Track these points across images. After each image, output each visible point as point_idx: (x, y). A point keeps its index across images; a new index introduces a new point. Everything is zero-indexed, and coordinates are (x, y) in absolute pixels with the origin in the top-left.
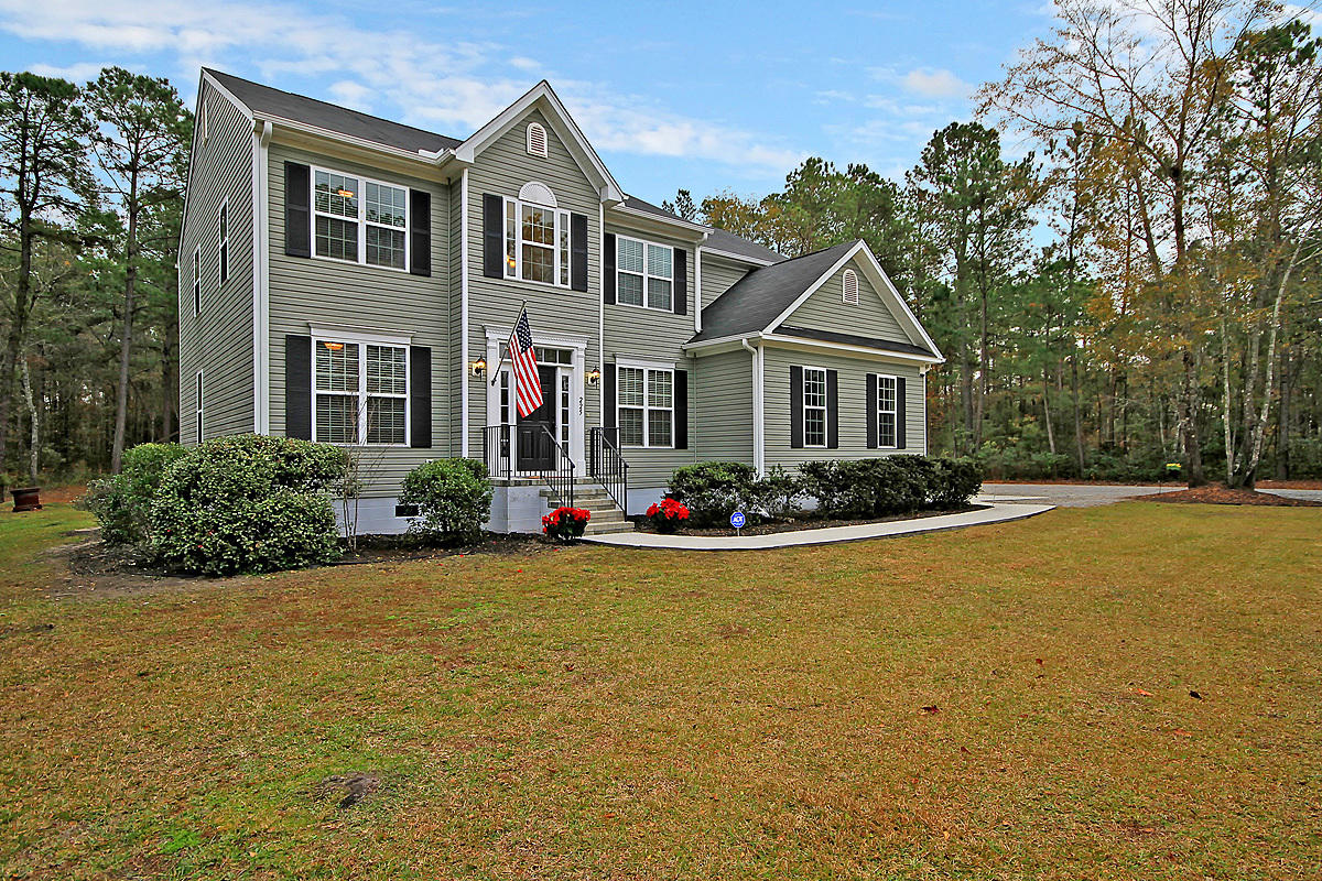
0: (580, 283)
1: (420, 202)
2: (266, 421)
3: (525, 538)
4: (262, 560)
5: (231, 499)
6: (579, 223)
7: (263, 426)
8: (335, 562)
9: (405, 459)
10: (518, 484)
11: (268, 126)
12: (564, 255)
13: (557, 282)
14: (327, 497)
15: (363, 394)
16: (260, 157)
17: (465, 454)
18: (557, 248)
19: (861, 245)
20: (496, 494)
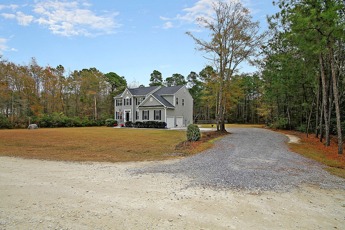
2: (115, 118)
12: (129, 102)
13: (129, 105)
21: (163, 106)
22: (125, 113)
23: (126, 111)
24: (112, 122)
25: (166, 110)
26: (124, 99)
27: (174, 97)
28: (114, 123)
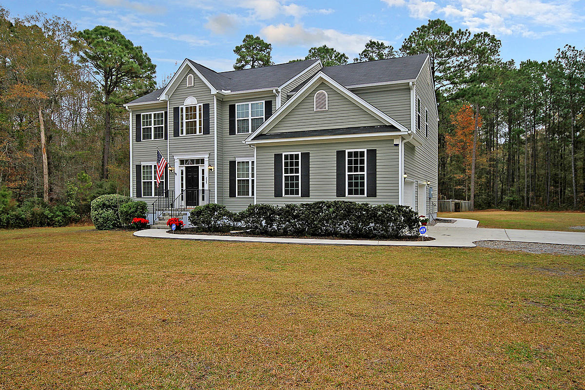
0: (207, 131)
2: (132, 190)
6: (206, 107)
12: (200, 122)
13: (198, 133)
15: (153, 181)
16: (131, 115)
18: (198, 120)
21: (392, 128)
22: (178, 169)
23: (182, 162)
24: (123, 208)
25: (401, 148)
26: (176, 110)
27: (413, 93)
28: (132, 215)
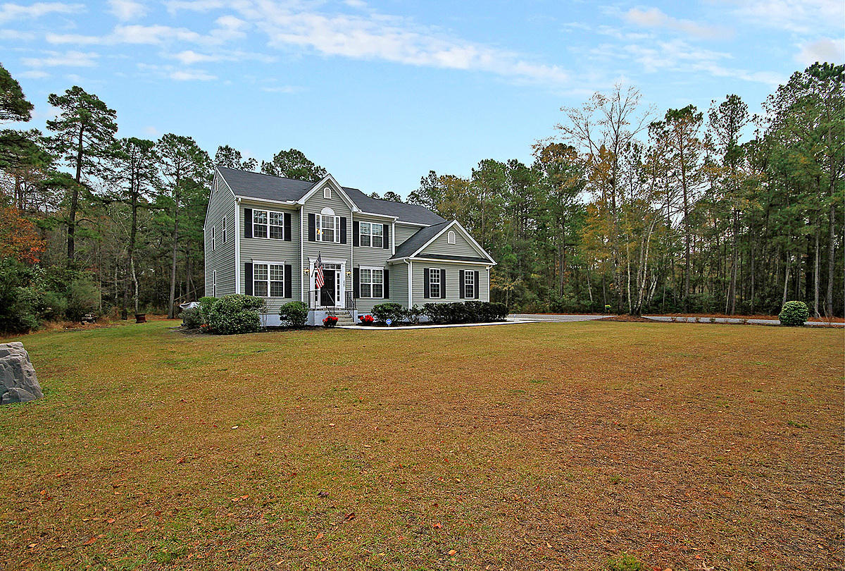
0: (343, 240)
1: (288, 217)
2: (239, 289)
3: (319, 326)
4: (239, 330)
5: (232, 312)
6: (343, 220)
7: (238, 291)
8: (260, 331)
9: (282, 301)
10: (318, 310)
11: (240, 199)
12: (337, 231)
13: (335, 241)
14: (257, 312)
15: (269, 281)
16: (237, 208)
17: (302, 301)
18: (335, 229)
19: (455, 221)
20: (309, 313)
22: (312, 273)
26: (311, 216)
